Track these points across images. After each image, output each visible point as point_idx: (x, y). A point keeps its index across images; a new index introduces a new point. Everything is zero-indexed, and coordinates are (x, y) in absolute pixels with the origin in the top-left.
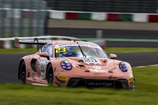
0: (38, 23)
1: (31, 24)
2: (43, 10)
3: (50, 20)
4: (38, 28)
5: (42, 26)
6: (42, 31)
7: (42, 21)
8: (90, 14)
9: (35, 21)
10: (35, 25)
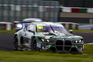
0: (54, 15)
1: (49, 15)
2: (57, 7)
3: (61, 13)
4: (54, 18)
5: (56, 16)
6: (56, 19)
7: (57, 14)
8: (86, 9)
9: (52, 13)
10: (52, 16)
